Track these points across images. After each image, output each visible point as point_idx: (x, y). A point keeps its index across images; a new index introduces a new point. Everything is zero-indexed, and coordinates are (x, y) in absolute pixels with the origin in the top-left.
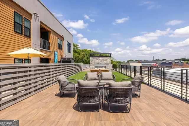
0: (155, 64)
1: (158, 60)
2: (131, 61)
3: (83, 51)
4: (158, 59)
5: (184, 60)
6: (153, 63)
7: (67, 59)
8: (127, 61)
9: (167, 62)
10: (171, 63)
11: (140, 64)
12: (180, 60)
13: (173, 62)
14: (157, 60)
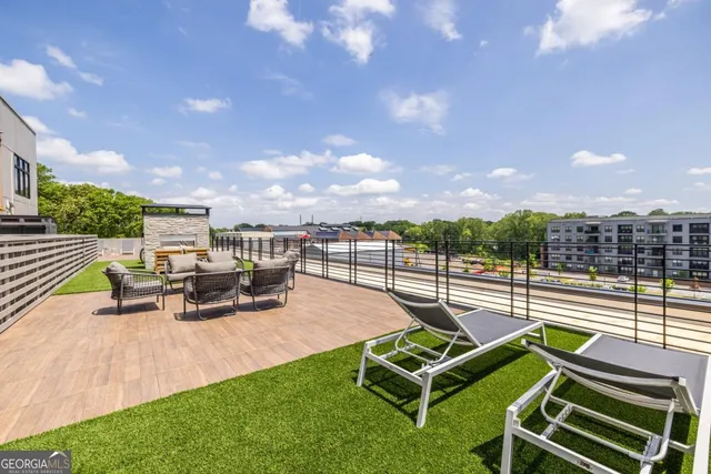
0: (304, 233)
1: (312, 225)
2: (246, 227)
3: (74, 191)
4: (310, 222)
5: (358, 224)
6: (299, 233)
7: (26, 221)
8: (232, 227)
9: (329, 230)
10: (336, 232)
11: (270, 235)
12: (352, 224)
13: (340, 229)
14: (308, 224)
